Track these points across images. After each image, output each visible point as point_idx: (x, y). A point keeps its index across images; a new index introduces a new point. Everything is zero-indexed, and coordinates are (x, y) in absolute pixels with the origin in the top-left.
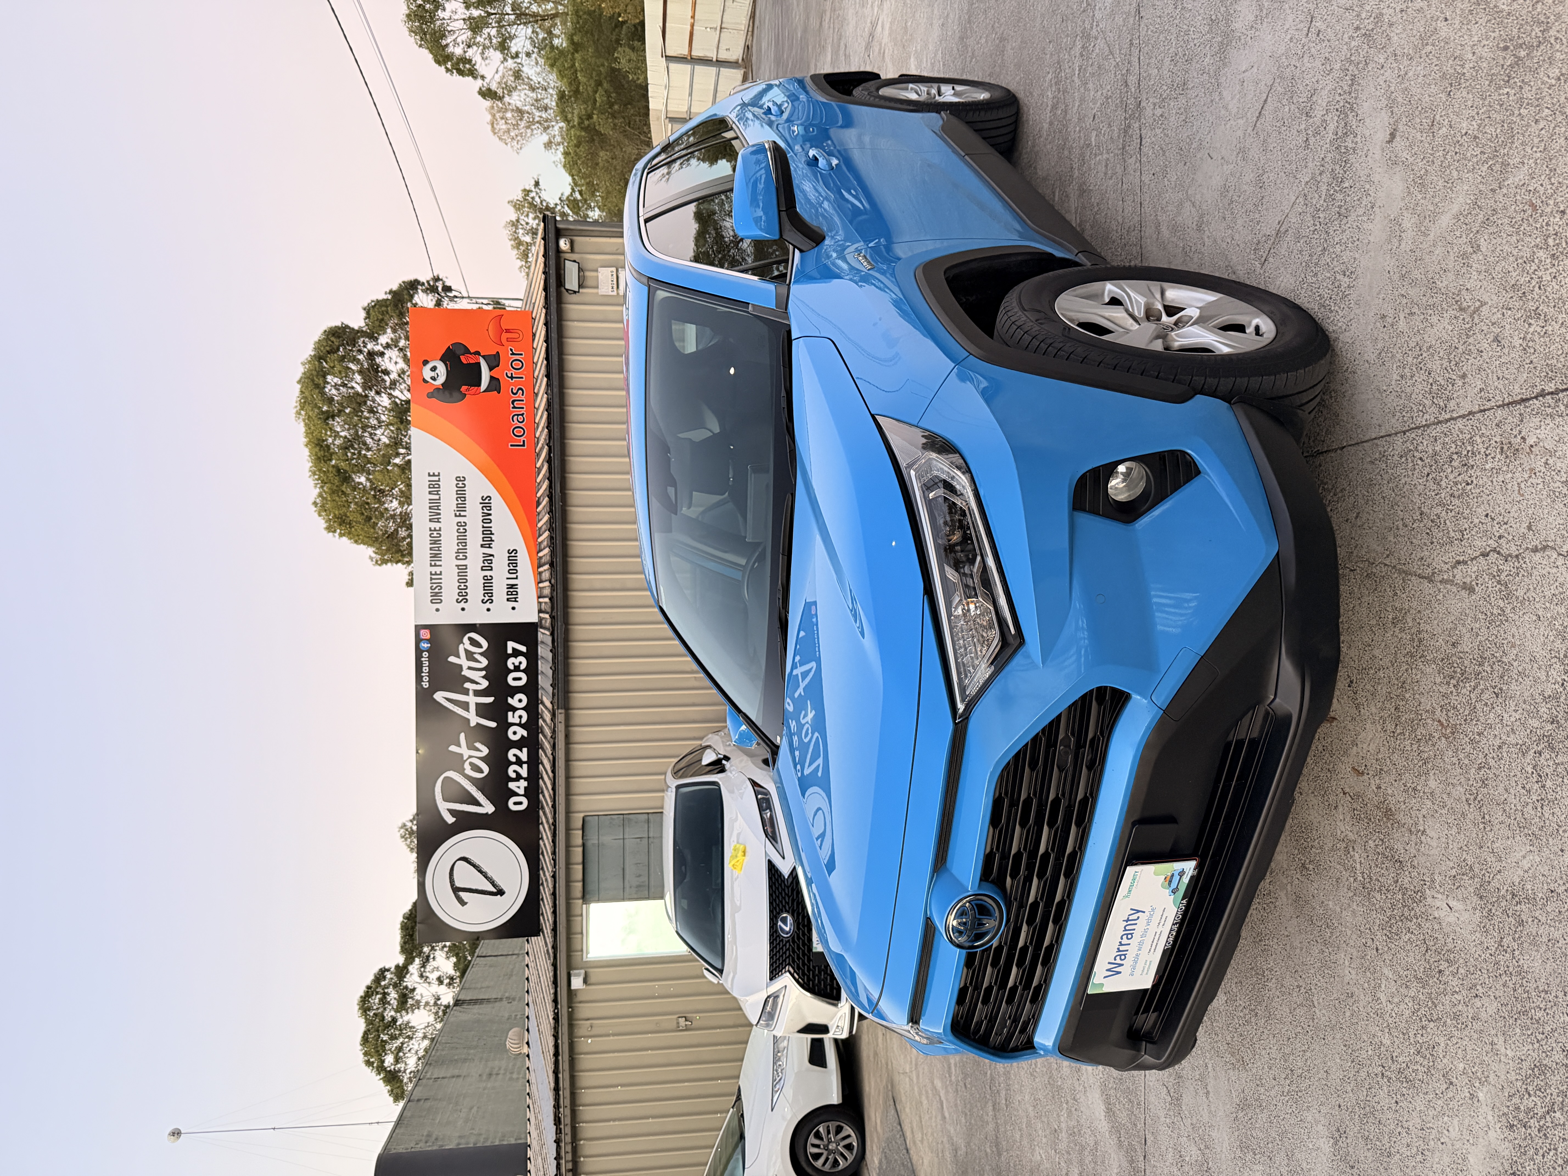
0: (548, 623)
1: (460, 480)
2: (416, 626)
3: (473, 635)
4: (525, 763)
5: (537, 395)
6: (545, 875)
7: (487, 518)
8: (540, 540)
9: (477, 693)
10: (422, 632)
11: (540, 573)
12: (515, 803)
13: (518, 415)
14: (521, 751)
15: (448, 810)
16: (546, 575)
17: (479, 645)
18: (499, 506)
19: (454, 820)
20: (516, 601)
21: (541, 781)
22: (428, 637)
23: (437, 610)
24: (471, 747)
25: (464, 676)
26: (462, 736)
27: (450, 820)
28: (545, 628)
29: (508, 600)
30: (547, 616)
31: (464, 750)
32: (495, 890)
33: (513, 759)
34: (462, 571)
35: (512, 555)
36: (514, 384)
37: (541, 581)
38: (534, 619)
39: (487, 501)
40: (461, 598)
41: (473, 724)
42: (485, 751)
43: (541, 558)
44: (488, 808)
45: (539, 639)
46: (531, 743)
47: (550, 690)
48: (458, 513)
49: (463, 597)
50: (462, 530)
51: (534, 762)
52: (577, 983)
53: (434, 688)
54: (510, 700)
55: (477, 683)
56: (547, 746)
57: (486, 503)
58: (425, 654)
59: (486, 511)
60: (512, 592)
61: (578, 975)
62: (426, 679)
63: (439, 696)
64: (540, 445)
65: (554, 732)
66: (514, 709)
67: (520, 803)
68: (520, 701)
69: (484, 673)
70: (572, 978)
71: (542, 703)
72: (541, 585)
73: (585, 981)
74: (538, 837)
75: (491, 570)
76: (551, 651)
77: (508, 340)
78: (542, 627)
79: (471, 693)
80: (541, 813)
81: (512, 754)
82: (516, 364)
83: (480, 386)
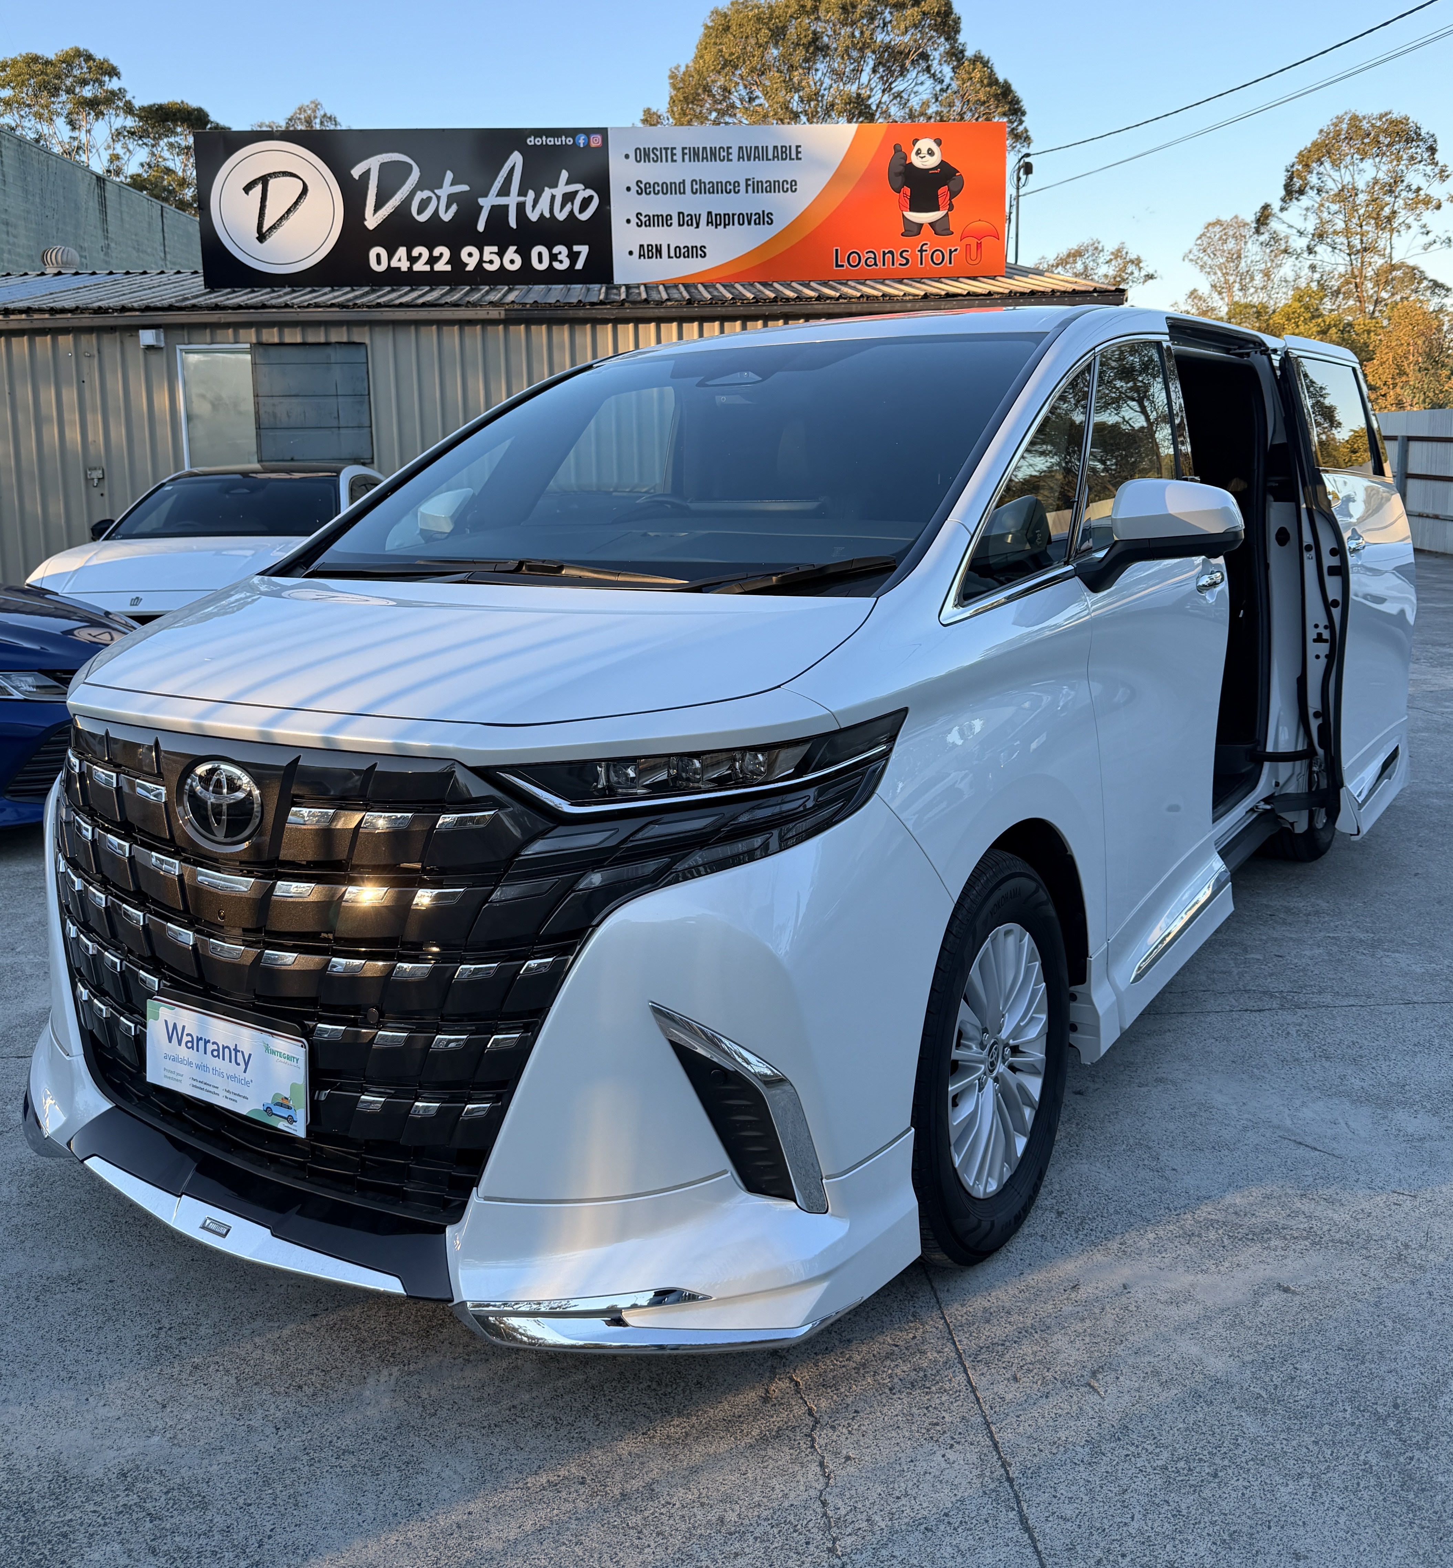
2: (605, 130)
3: (595, 202)
4: (432, 268)
6: (286, 294)
7: (745, 219)
8: (718, 286)
9: (521, 207)
10: (599, 137)
11: (676, 286)
12: (378, 256)
13: (875, 258)
14: (447, 263)
15: (369, 170)
16: (675, 295)
17: (583, 209)
18: (761, 235)
19: (357, 178)
20: (640, 256)
21: (408, 288)
22: (593, 145)
23: (627, 156)
24: (451, 199)
25: (543, 190)
26: (465, 188)
27: (356, 172)
28: (607, 293)
29: (642, 246)
31: (447, 189)
32: (264, 230)
34: (677, 188)
35: (699, 252)
36: (913, 254)
37: (666, 288)
38: (618, 279)
39: (766, 219)
40: (642, 186)
41: (481, 201)
42: (447, 217)
43: (696, 288)
44: (372, 221)
45: (591, 286)
46: (458, 276)
47: (530, 300)
48: (749, 182)
49: (644, 189)
50: (729, 187)
51: (432, 279)
52: (147, 337)
53: (526, 153)
54: (512, 249)
55: (534, 207)
56: (455, 297)
57: (763, 218)
58: (570, 141)
59: (754, 218)
60: (652, 251)
61: (157, 338)
62: (538, 141)
63: (516, 159)
64: (839, 286)
66: (501, 254)
67: (379, 262)
68: (512, 262)
69: (547, 215)
70: (154, 331)
71: (510, 290)
72: (661, 288)
73: (149, 348)
74: (335, 283)
75: (679, 225)
76: (580, 301)
77: (968, 246)
78: (607, 289)
79: (522, 199)
80: (367, 289)
81: (443, 251)
82: (938, 255)
83: (911, 210)
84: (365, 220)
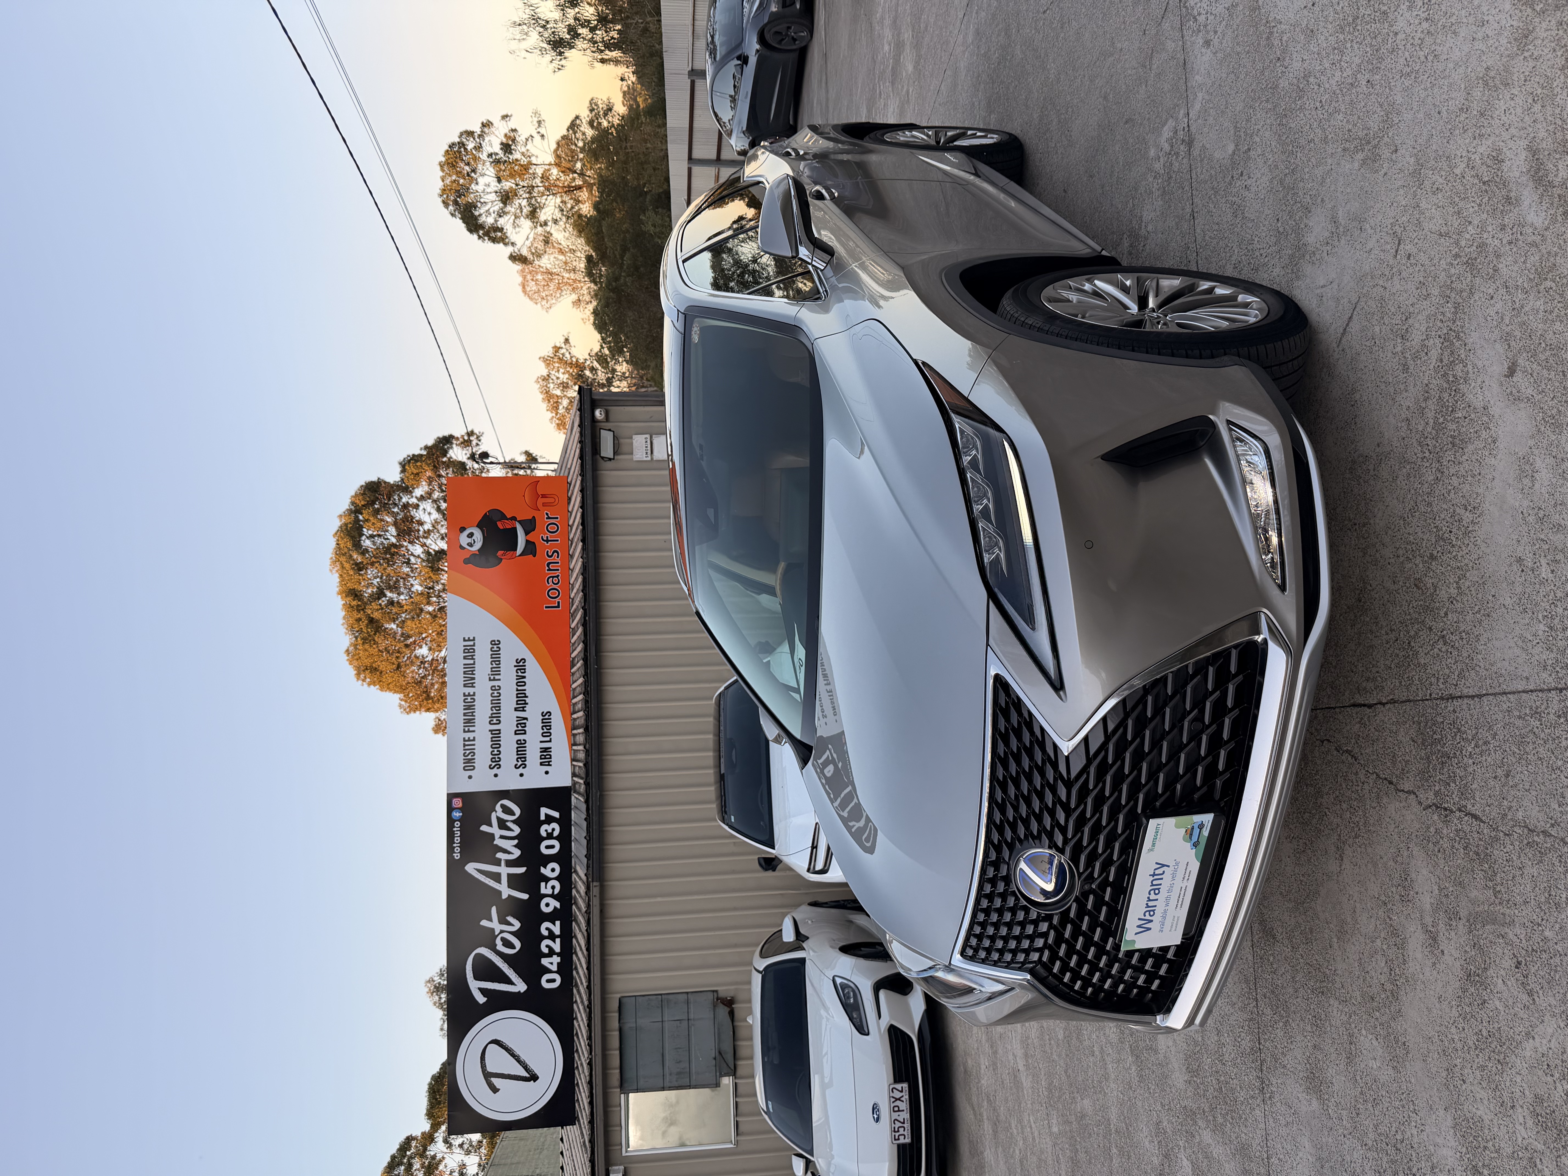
0: (582, 788)
1: (496, 644)
2: (448, 795)
3: (506, 802)
5: (572, 556)
6: (580, 1059)
7: (521, 681)
8: (574, 702)
9: (509, 864)
10: (455, 800)
11: (574, 736)
12: (548, 981)
13: (553, 577)
15: (480, 989)
16: (581, 739)
17: (512, 813)
18: (534, 670)
19: (486, 999)
20: (549, 765)
21: (574, 956)
22: (460, 805)
23: (470, 777)
24: (503, 921)
25: (496, 845)
26: (494, 910)
27: (481, 1000)
28: (579, 793)
29: (541, 764)
30: (582, 781)
33: (545, 933)
34: (496, 735)
35: (546, 718)
36: (550, 547)
37: (575, 745)
38: (567, 783)
39: (521, 664)
40: (494, 764)
41: (504, 896)
42: (517, 925)
43: (575, 720)
44: (520, 986)
45: (573, 804)
46: (564, 915)
47: (584, 859)
48: (492, 677)
49: (496, 762)
50: (496, 694)
51: (567, 936)
53: (465, 860)
54: (543, 870)
55: (509, 853)
56: (581, 919)
57: (521, 666)
58: (457, 824)
59: (520, 674)
60: (546, 756)
61: (616, 1171)
62: (457, 849)
63: (471, 868)
64: (575, 606)
65: (588, 906)
66: (547, 880)
67: (554, 981)
68: (553, 870)
69: (516, 841)
71: (576, 872)
72: (575, 748)
74: (570, 1017)
75: (525, 733)
76: (585, 817)
77: (544, 505)
78: (575, 792)
79: (503, 863)
80: (575, 991)
81: (545, 927)
82: (553, 528)
83: (516, 550)
84: (519, 992)
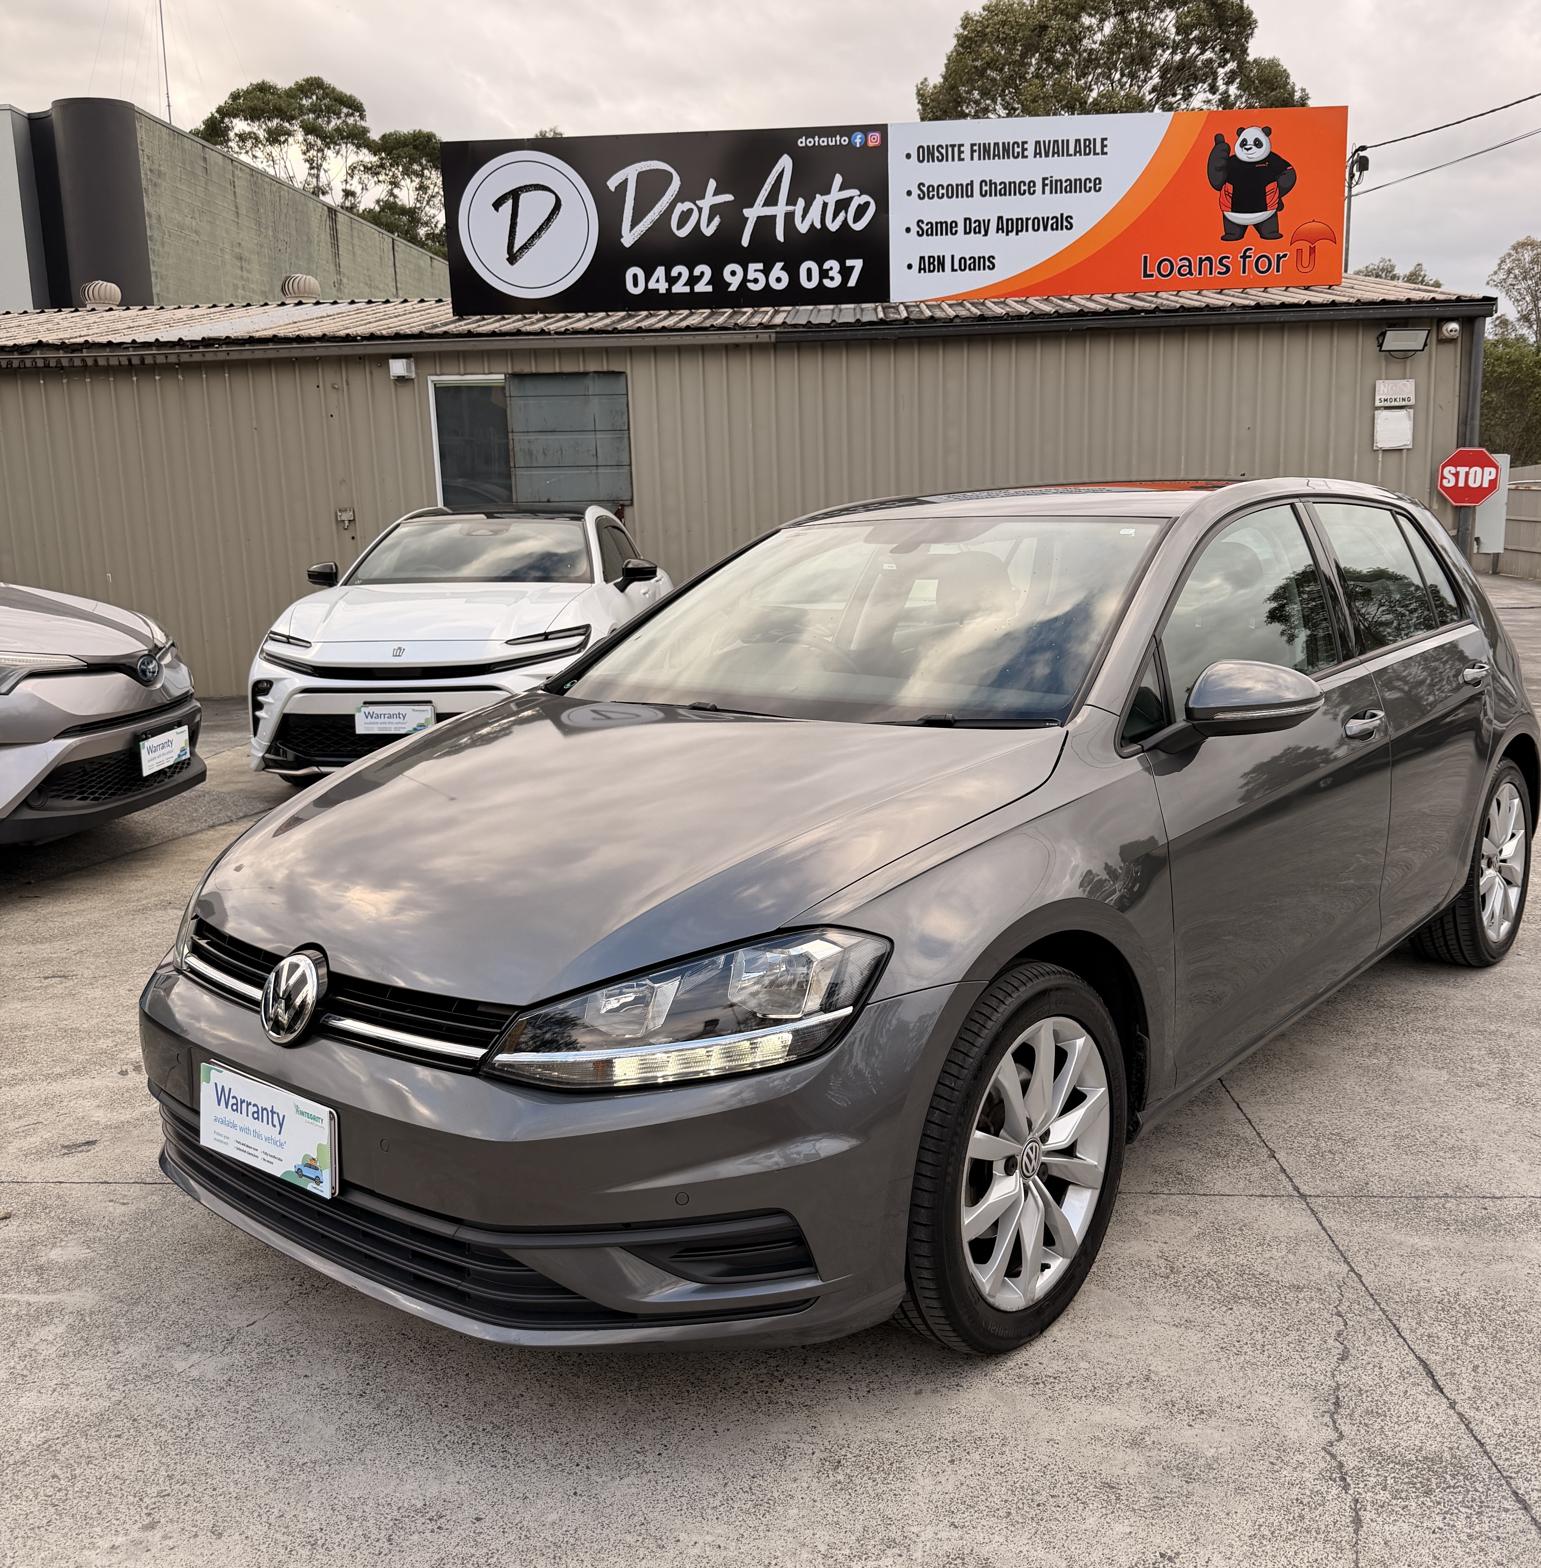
1: (1096, 185)
2: (886, 125)
3: (872, 209)
4: (692, 289)
5: (1220, 293)
7: (1041, 224)
9: (789, 217)
10: (877, 135)
11: (961, 304)
12: (635, 277)
13: (1190, 266)
14: (708, 284)
15: (626, 180)
17: (857, 218)
18: (1059, 242)
19: (613, 189)
20: (920, 270)
21: (666, 312)
22: (871, 144)
23: (908, 156)
24: (714, 210)
25: (814, 198)
26: (729, 197)
27: (613, 183)
28: (884, 312)
29: (922, 258)
31: (710, 200)
32: (515, 250)
33: (697, 272)
34: (964, 190)
35: (985, 263)
36: (1235, 261)
37: (952, 305)
38: (897, 298)
39: (1065, 223)
40: (925, 189)
41: (746, 212)
42: (709, 231)
44: (628, 239)
45: (868, 305)
46: (721, 297)
47: (801, 322)
48: (1047, 182)
49: (927, 192)
50: (1023, 188)
51: (693, 301)
52: (398, 367)
54: (779, 265)
55: (804, 217)
56: (721, 319)
57: (1062, 223)
58: (845, 141)
59: (1050, 222)
60: (934, 264)
61: (408, 368)
62: (810, 142)
63: (785, 163)
66: (766, 272)
67: (636, 284)
68: (779, 280)
69: (818, 226)
70: (405, 361)
71: (776, 312)
72: (947, 305)
73: (400, 379)
74: (589, 308)
75: (966, 233)
76: (851, 322)
77: (1300, 251)
78: (883, 308)
79: (791, 208)
80: (622, 314)
81: (705, 270)
82: (1263, 264)
83: (1232, 211)
84: (622, 237)
